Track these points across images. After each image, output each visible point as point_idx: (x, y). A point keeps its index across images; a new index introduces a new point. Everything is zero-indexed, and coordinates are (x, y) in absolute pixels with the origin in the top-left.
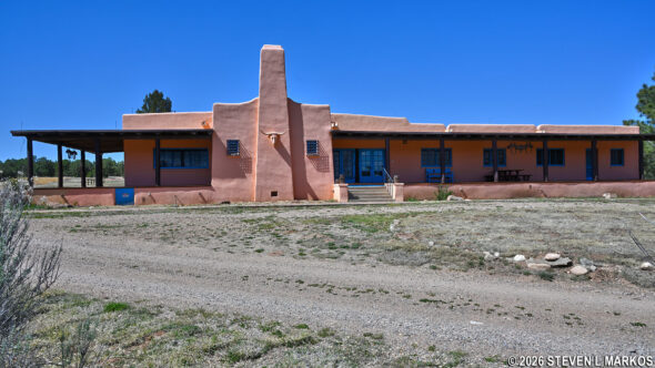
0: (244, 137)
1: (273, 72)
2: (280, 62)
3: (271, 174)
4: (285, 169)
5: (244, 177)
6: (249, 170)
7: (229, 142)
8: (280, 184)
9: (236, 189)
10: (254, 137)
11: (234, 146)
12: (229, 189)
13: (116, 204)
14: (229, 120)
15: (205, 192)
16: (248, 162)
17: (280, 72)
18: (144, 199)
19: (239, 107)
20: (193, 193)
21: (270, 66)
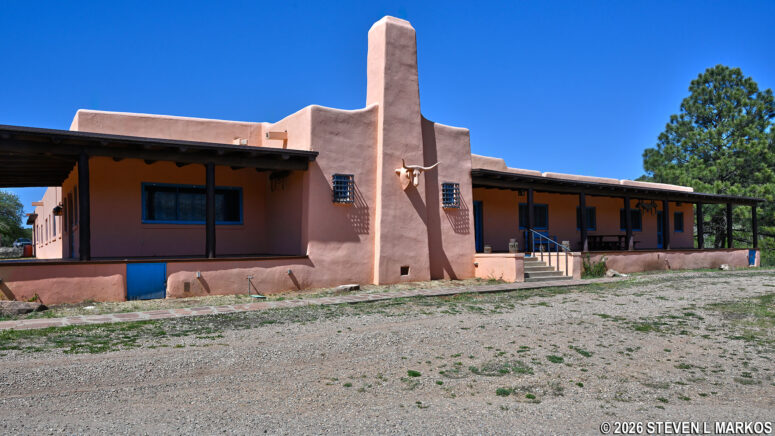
0: (359, 171)
1: (402, 64)
2: (412, 50)
3: (401, 237)
4: (419, 228)
5: (357, 240)
6: (366, 228)
7: (337, 177)
8: (412, 254)
9: (347, 263)
10: (373, 171)
11: (342, 184)
12: (334, 263)
13: (128, 298)
14: (336, 139)
15: (298, 268)
16: (364, 214)
17: (411, 66)
18: (187, 286)
19: (351, 117)
20: (279, 271)
21: (398, 52)
